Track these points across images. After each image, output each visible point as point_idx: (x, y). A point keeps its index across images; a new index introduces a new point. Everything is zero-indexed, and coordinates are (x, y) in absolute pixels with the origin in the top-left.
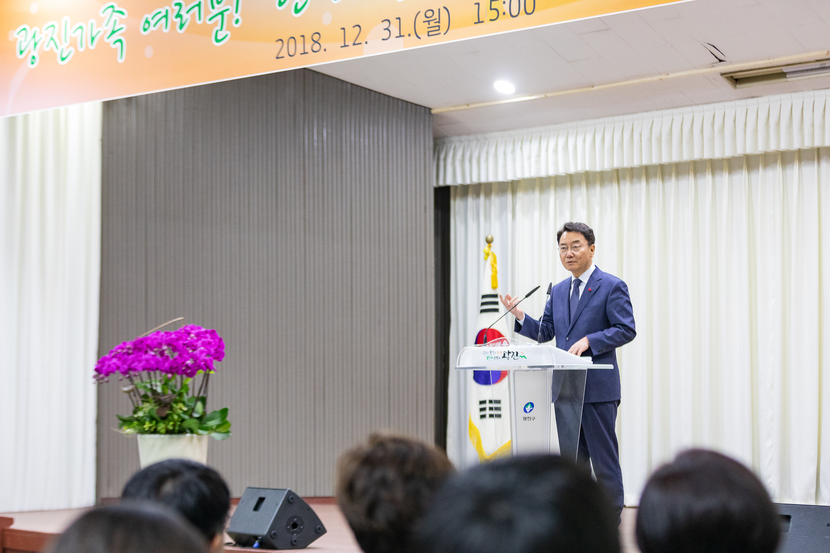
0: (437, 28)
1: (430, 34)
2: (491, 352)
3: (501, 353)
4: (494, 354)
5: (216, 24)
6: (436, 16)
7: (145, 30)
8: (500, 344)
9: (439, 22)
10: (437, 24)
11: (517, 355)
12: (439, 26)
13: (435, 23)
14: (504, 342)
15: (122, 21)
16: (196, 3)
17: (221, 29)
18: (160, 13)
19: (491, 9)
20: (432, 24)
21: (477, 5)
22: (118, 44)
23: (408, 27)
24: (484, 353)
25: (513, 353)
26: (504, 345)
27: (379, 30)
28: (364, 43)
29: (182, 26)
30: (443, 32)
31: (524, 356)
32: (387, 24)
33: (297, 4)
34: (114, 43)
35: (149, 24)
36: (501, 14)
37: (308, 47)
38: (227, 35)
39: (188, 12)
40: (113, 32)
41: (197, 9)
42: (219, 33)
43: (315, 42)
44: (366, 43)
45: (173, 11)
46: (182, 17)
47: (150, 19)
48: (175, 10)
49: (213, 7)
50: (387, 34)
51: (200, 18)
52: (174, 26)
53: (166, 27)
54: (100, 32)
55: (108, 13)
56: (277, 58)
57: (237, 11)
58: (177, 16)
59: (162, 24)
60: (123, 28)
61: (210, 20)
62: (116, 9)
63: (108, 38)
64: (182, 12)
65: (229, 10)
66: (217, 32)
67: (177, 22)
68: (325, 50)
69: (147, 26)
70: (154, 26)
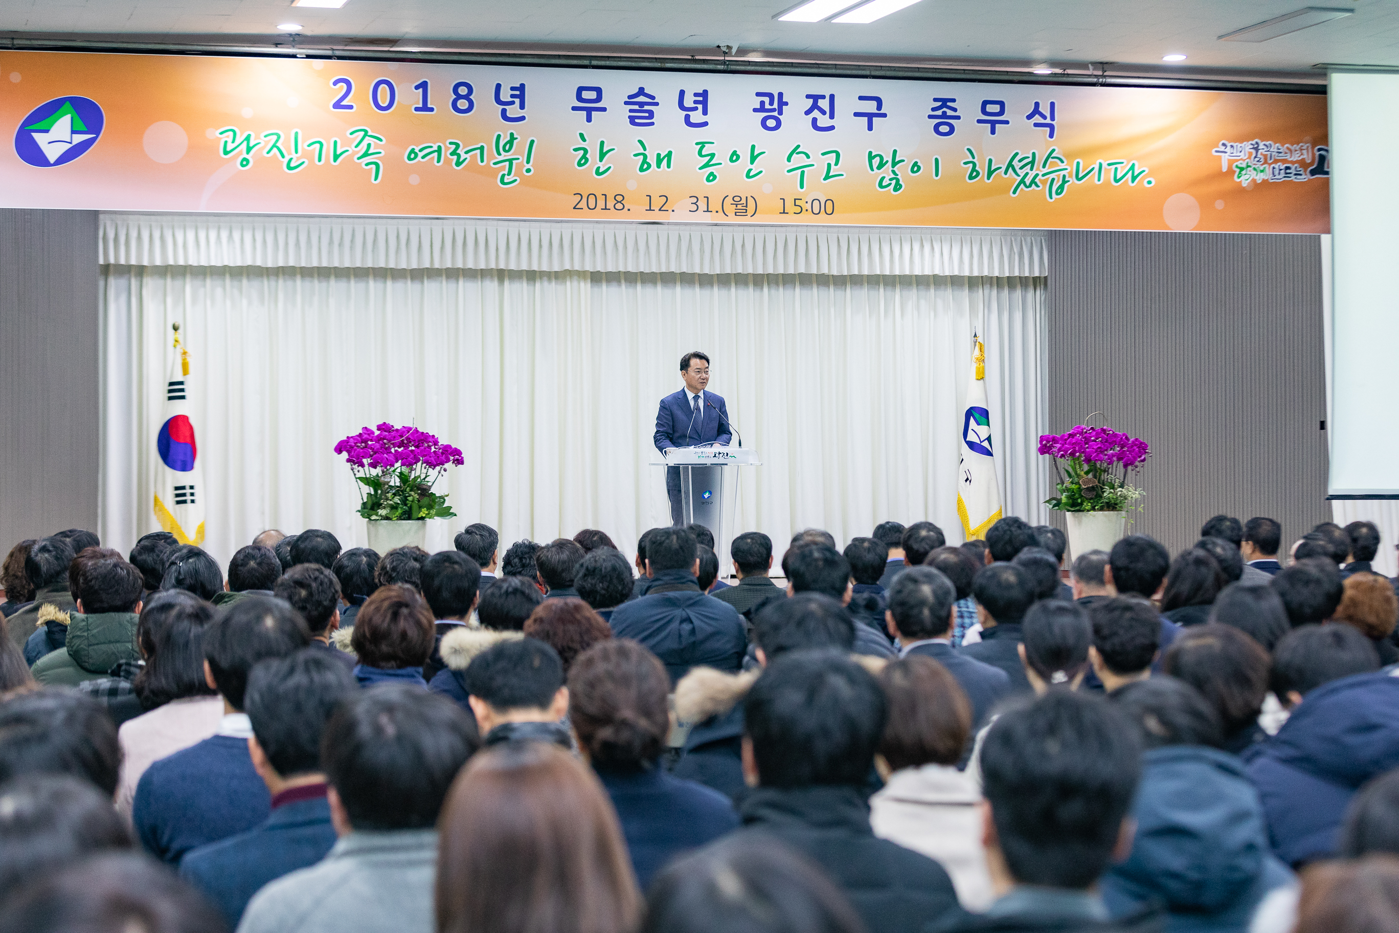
1: (737, 214)
3: (712, 453)
4: (705, 453)
5: (503, 168)
6: (743, 201)
7: (409, 159)
9: (746, 206)
10: (745, 208)
11: (727, 455)
12: (746, 210)
13: (742, 206)
15: (377, 146)
16: (479, 146)
17: (509, 174)
18: (431, 147)
19: (795, 205)
20: (740, 207)
21: (783, 200)
22: (374, 166)
23: (715, 205)
25: (723, 454)
27: (688, 203)
28: (670, 211)
29: (458, 164)
30: (749, 215)
32: (694, 200)
33: (599, 168)
34: (367, 165)
35: (416, 155)
36: (804, 210)
37: (610, 205)
38: (516, 180)
39: (466, 153)
40: (366, 154)
41: (478, 151)
42: (506, 177)
43: (618, 202)
44: (673, 211)
45: (447, 149)
46: (459, 156)
47: (417, 150)
48: (450, 148)
49: (499, 154)
50: (694, 207)
51: (482, 161)
52: (448, 162)
53: (439, 161)
54: (347, 151)
55: (358, 136)
56: (574, 208)
57: (528, 162)
58: (452, 154)
59: (433, 158)
60: (380, 153)
61: (494, 164)
62: (369, 134)
63: (359, 158)
64: (458, 152)
65: (518, 159)
66: (503, 176)
67: (453, 159)
68: (629, 210)
69: (413, 156)
70: (423, 157)
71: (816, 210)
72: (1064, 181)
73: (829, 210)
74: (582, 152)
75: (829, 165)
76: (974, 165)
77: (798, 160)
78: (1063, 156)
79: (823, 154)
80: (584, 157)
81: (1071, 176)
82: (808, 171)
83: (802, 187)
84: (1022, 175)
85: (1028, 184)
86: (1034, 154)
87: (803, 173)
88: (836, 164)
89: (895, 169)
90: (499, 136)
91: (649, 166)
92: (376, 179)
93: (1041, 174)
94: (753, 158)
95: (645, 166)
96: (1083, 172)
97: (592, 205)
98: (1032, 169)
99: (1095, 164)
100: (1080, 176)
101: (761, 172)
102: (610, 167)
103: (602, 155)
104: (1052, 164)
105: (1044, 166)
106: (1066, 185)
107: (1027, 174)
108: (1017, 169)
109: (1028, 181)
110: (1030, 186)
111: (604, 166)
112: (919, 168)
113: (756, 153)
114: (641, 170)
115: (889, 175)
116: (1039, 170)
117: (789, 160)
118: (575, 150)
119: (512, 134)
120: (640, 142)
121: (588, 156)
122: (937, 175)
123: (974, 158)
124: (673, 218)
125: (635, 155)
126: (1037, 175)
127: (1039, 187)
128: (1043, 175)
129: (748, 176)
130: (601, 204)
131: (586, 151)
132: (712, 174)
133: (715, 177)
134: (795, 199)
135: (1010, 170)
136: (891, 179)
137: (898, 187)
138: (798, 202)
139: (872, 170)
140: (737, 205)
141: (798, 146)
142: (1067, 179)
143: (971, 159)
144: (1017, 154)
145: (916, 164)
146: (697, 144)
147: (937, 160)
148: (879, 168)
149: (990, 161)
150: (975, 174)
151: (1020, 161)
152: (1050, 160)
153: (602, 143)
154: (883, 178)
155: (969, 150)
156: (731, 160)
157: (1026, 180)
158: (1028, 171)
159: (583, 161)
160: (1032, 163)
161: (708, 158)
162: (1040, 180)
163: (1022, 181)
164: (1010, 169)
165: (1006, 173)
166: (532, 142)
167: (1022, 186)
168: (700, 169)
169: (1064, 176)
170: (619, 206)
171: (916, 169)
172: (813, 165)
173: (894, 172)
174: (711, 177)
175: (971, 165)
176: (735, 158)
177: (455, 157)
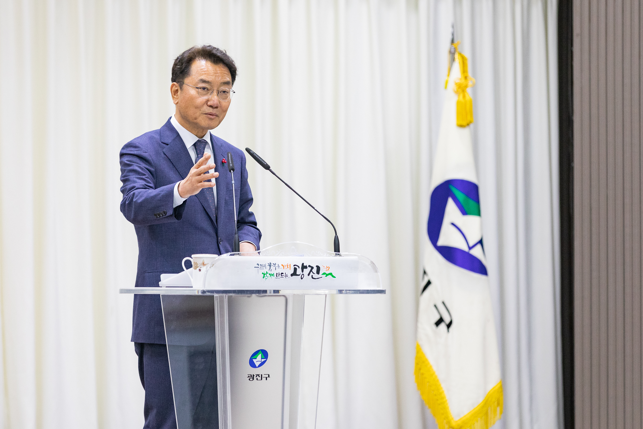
2: (270, 266)
3: (289, 267)
4: (277, 268)
11: (318, 272)
24: (257, 266)
25: (310, 268)
31: (331, 274)
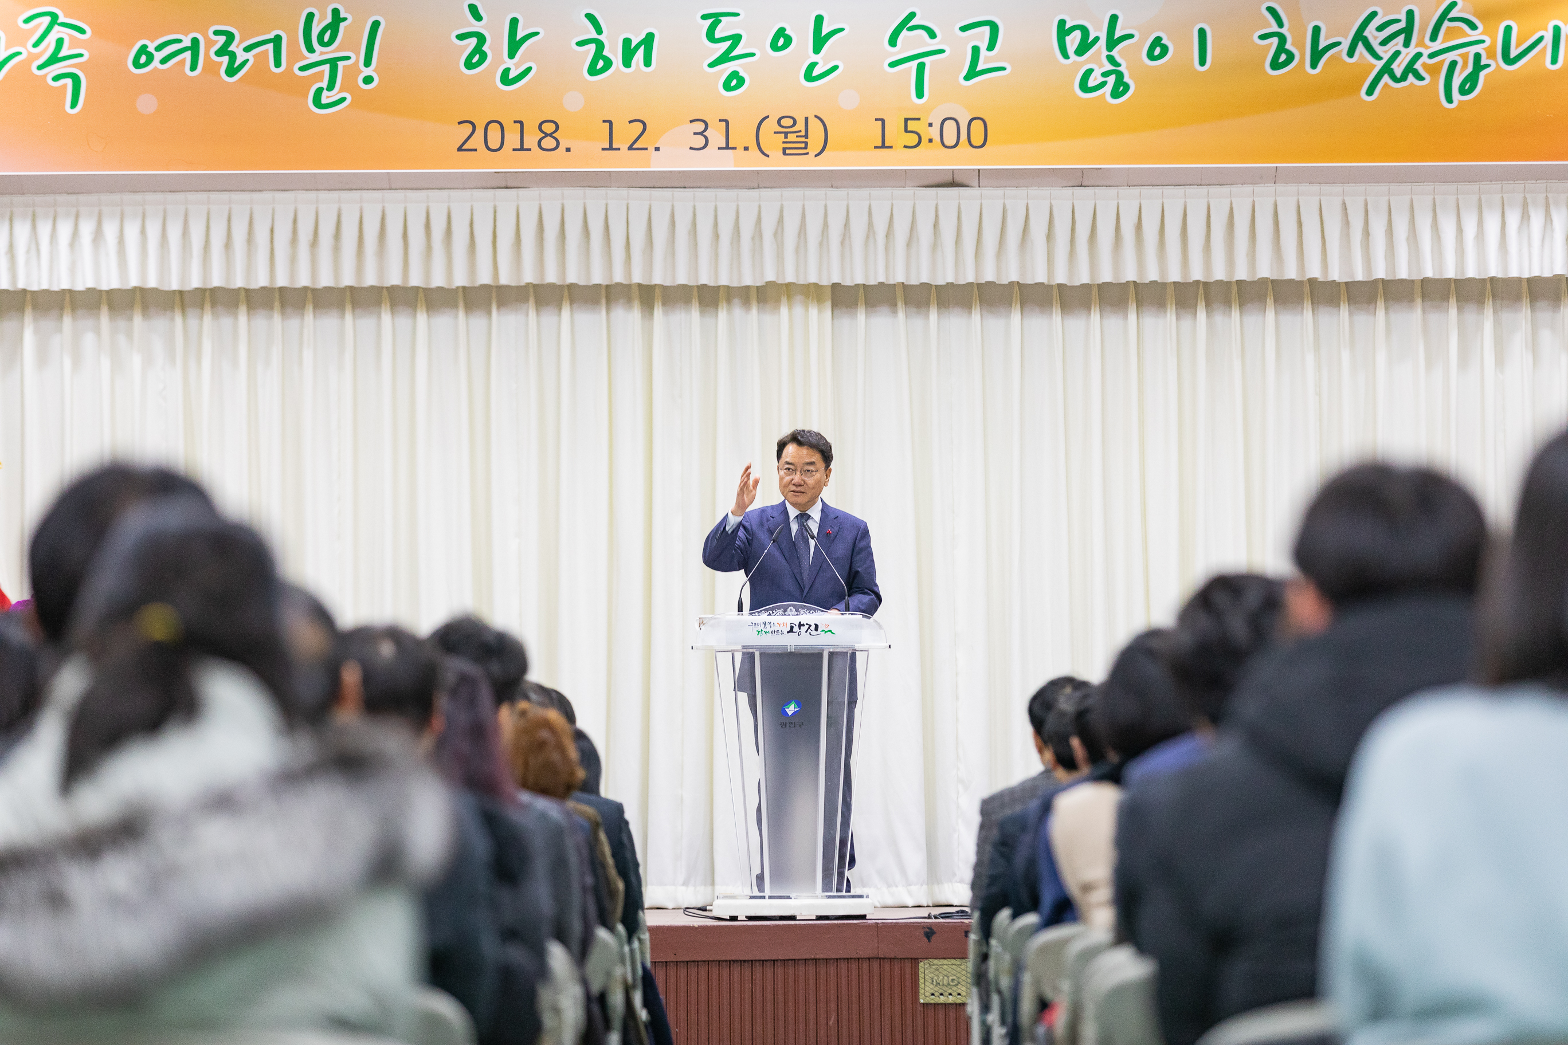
0: (803, 145)
1: (788, 151)
5: (319, 77)
6: (800, 126)
7: (137, 64)
8: (781, 613)
9: (806, 136)
10: (803, 139)
12: (806, 144)
13: (797, 136)
14: (788, 610)
16: (271, 36)
17: (331, 87)
18: (180, 41)
19: (906, 131)
20: (792, 137)
21: (880, 122)
22: (69, 82)
23: (744, 133)
26: (790, 613)
27: (688, 134)
28: (651, 149)
29: (231, 71)
30: (812, 154)
32: (700, 127)
33: (507, 71)
34: (56, 78)
35: (150, 58)
36: (925, 140)
37: (530, 141)
38: (343, 99)
39: (247, 49)
40: (54, 59)
41: (270, 47)
42: (325, 93)
43: (546, 135)
44: (657, 149)
45: (210, 43)
46: (233, 56)
47: (151, 48)
48: (217, 42)
49: (311, 49)
50: (700, 141)
51: (278, 64)
52: (211, 68)
53: (193, 68)
54: (19, 53)
55: (40, 25)
56: (460, 149)
57: (368, 63)
58: (219, 53)
59: (183, 61)
60: (81, 55)
61: (301, 69)
62: (60, 21)
63: (40, 68)
64: (232, 48)
65: (348, 58)
66: (319, 92)
67: (221, 63)
68: (568, 150)
69: (143, 59)
70: (164, 61)
71: (951, 140)
72: (1478, 66)
73: (978, 140)
74: (473, 42)
75: (976, 50)
76: (1282, 39)
77: (912, 42)
78: (1475, 15)
79: (964, 29)
80: (478, 50)
81: (1491, 54)
82: (932, 62)
83: (920, 94)
84: (1386, 57)
85: (1398, 73)
86: (1410, 14)
87: (921, 68)
88: (991, 47)
89: (1115, 53)
90: (310, 17)
91: (608, 63)
92: (74, 105)
93: (1426, 52)
94: (819, 43)
95: (601, 64)
96: (1517, 47)
97: (494, 143)
98: (1407, 44)
99: (1546, 30)
100: (1514, 53)
101: (835, 68)
102: (529, 69)
103: (514, 46)
104: (1451, 33)
105: (1434, 37)
106: (1482, 74)
107: (1397, 53)
108: (1375, 44)
109: (1398, 69)
110: (1404, 78)
111: (517, 66)
112: (1165, 50)
113: (825, 31)
114: (593, 71)
115: (1101, 66)
116: (1423, 45)
117: (893, 41)
118: (461, 37)
119: (336, 12)
120: (590, 17)
121: (485, 48)
122: (1202, 62)
123: (1280, 24)
124: (657, 164)
125: (580, 44)
126: (1419, 55)
127: (1422, 79)
128: (1432, 56)
129: (809, 76)
130: (513, 139)
131: (481, 39)
132: (735, 74)
133: (741, 81)
134: (906, 120)
135: (1360, 47)
136: (1105, 74)
137: (1120, 89)
138: (912, 126)
139: (1066, 56)
140: (786, 134)
141: (912, 15)
142: (1484, 61)
143: (1275, 28)
144: (1374, 14)
145: (1157, 41)
146: (704, 17)
147: (1202, 33)
148: (1081, 51)
149: (1317, 30)
150: (1283, 57)
151: (1380, 28)
152: (1446, 24)
153: (514, 22)
154: (1090, 72)
155: (1271, 10)
156: (774, 47)
157: (1394, 66)
158: (1400, 47)
159: (475, 59)
160: (1408, 32)
161: (728, 43)
162: (1424, 65)
163: (1387, 69)
164: (1360, 45)
165: (1351, 53)
166: (376, 25)
167: (1386, 78)
168: (711, 65)
169: (1478, 57)
170: (548, 143)
171: (1157, 51)
172: (942, 51)
173: (1111, 59)
174: (734, 82)
175: (1275, 41)
176: (781, 42)
177: (225, 60)
